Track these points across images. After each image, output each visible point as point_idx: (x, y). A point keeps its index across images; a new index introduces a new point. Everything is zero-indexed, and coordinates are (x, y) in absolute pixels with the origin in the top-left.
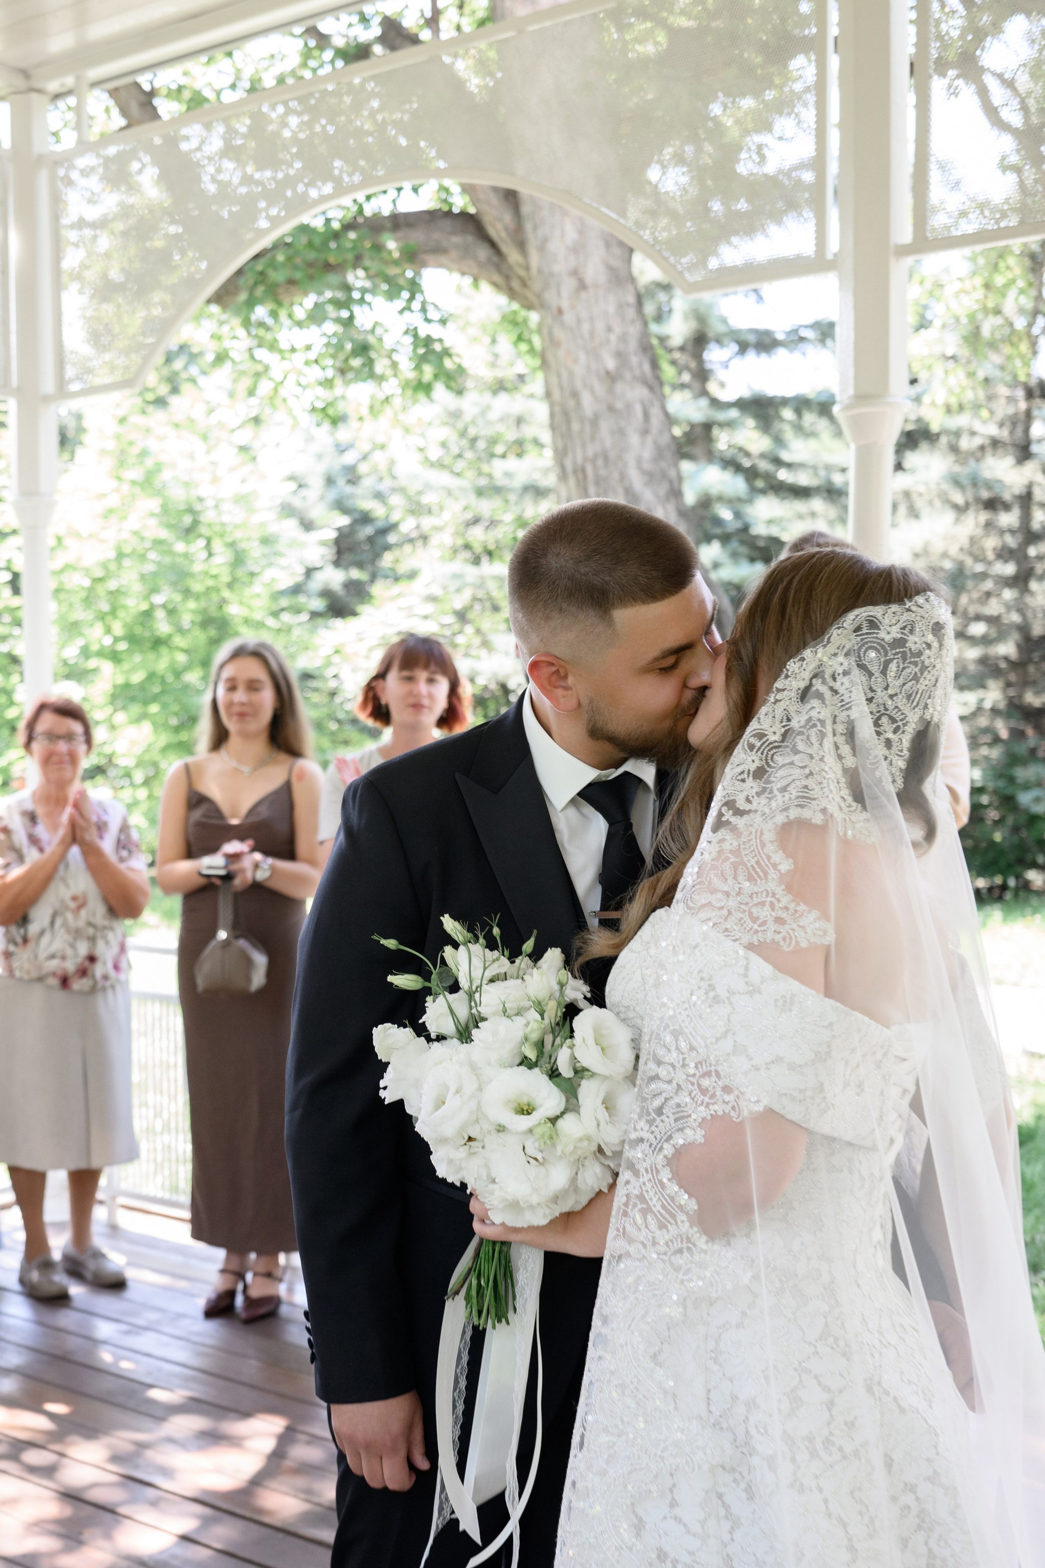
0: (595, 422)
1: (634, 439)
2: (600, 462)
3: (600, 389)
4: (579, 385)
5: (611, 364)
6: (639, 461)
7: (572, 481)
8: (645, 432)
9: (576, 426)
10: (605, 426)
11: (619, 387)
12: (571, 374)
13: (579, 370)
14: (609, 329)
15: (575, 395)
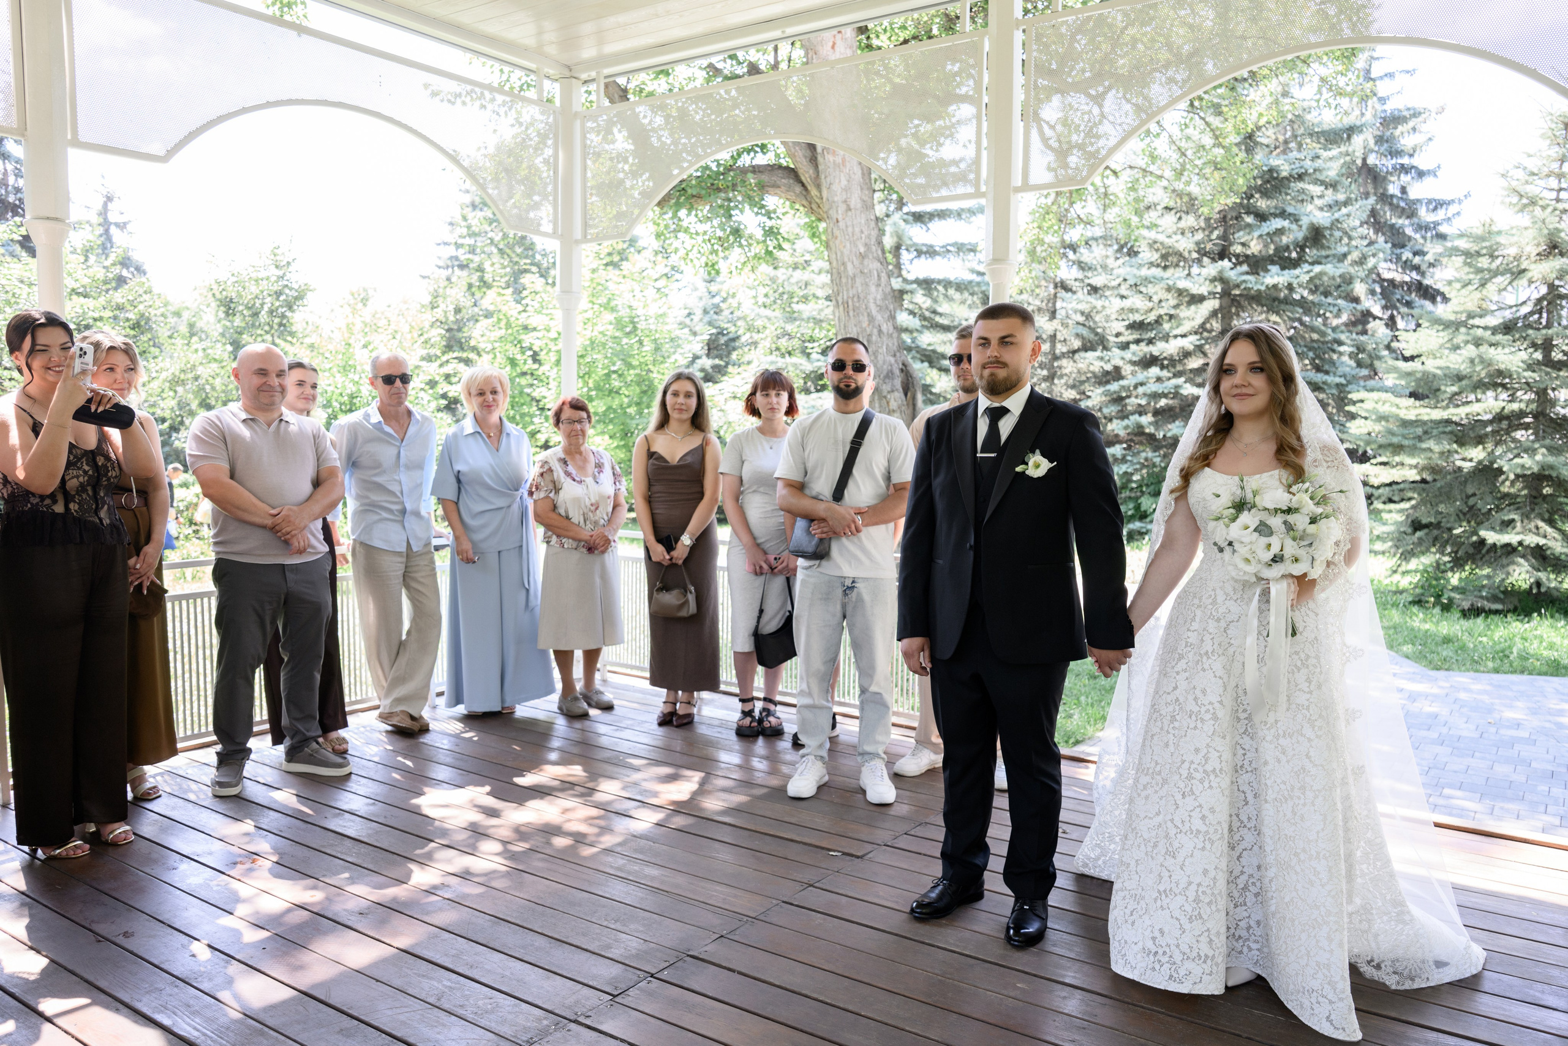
0: (854, 278)
1: (873, 289)
2: (855, 299)
3: (856, 262)
4: (846, 259)
5: (862, 250)
6: (875, 299)
7: (841, 308)
8: (879, 285)
9: (844, 280)
10: (859, 281)
11: (866, 262)
12: (842, 253)
13: (846, 252)
14: (862, 232)
15: (844, 264)
